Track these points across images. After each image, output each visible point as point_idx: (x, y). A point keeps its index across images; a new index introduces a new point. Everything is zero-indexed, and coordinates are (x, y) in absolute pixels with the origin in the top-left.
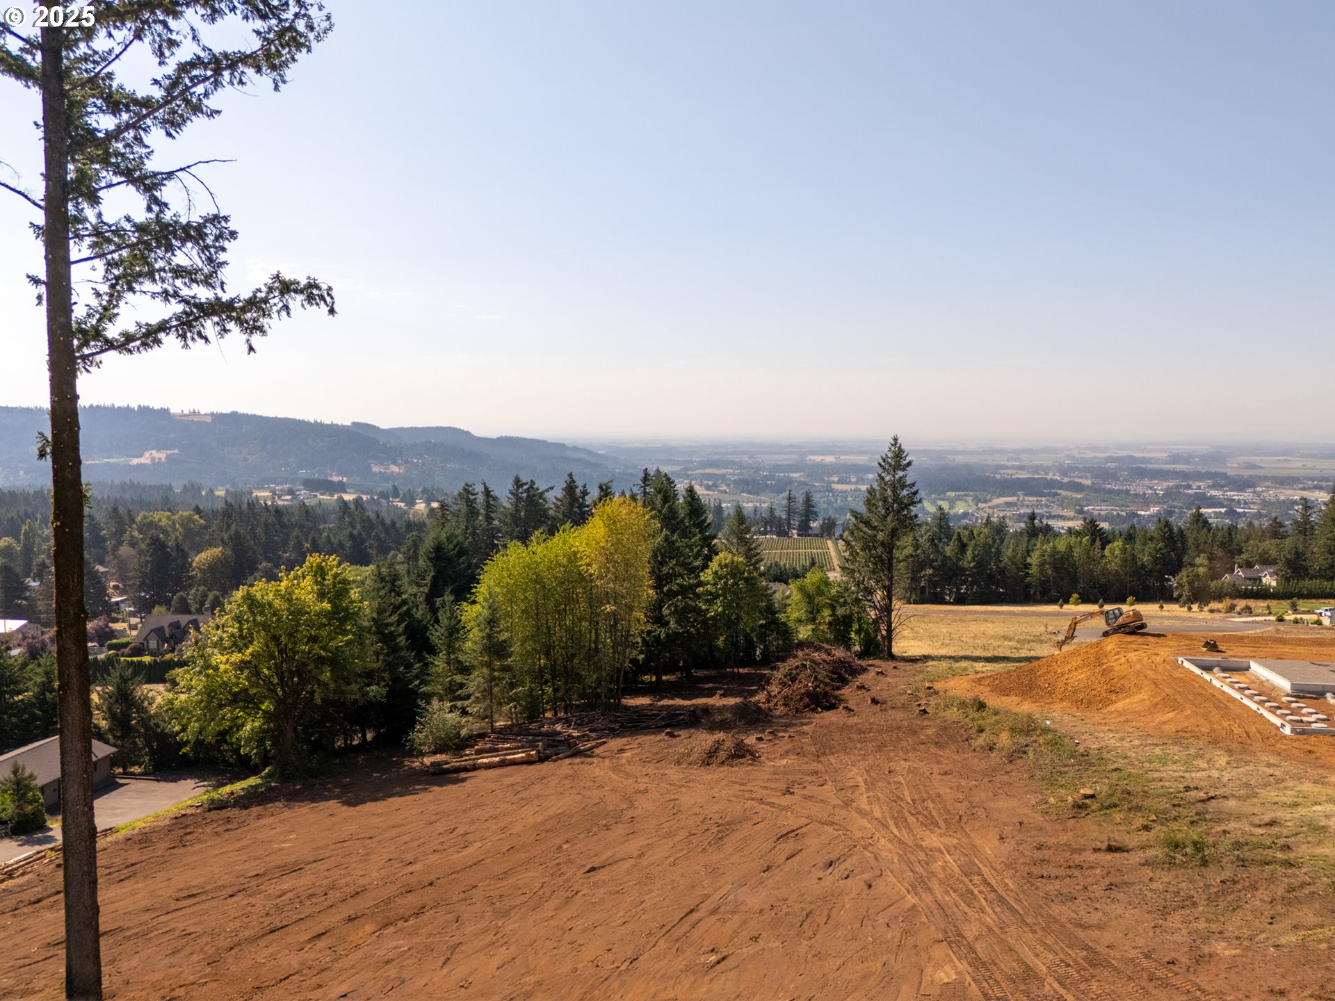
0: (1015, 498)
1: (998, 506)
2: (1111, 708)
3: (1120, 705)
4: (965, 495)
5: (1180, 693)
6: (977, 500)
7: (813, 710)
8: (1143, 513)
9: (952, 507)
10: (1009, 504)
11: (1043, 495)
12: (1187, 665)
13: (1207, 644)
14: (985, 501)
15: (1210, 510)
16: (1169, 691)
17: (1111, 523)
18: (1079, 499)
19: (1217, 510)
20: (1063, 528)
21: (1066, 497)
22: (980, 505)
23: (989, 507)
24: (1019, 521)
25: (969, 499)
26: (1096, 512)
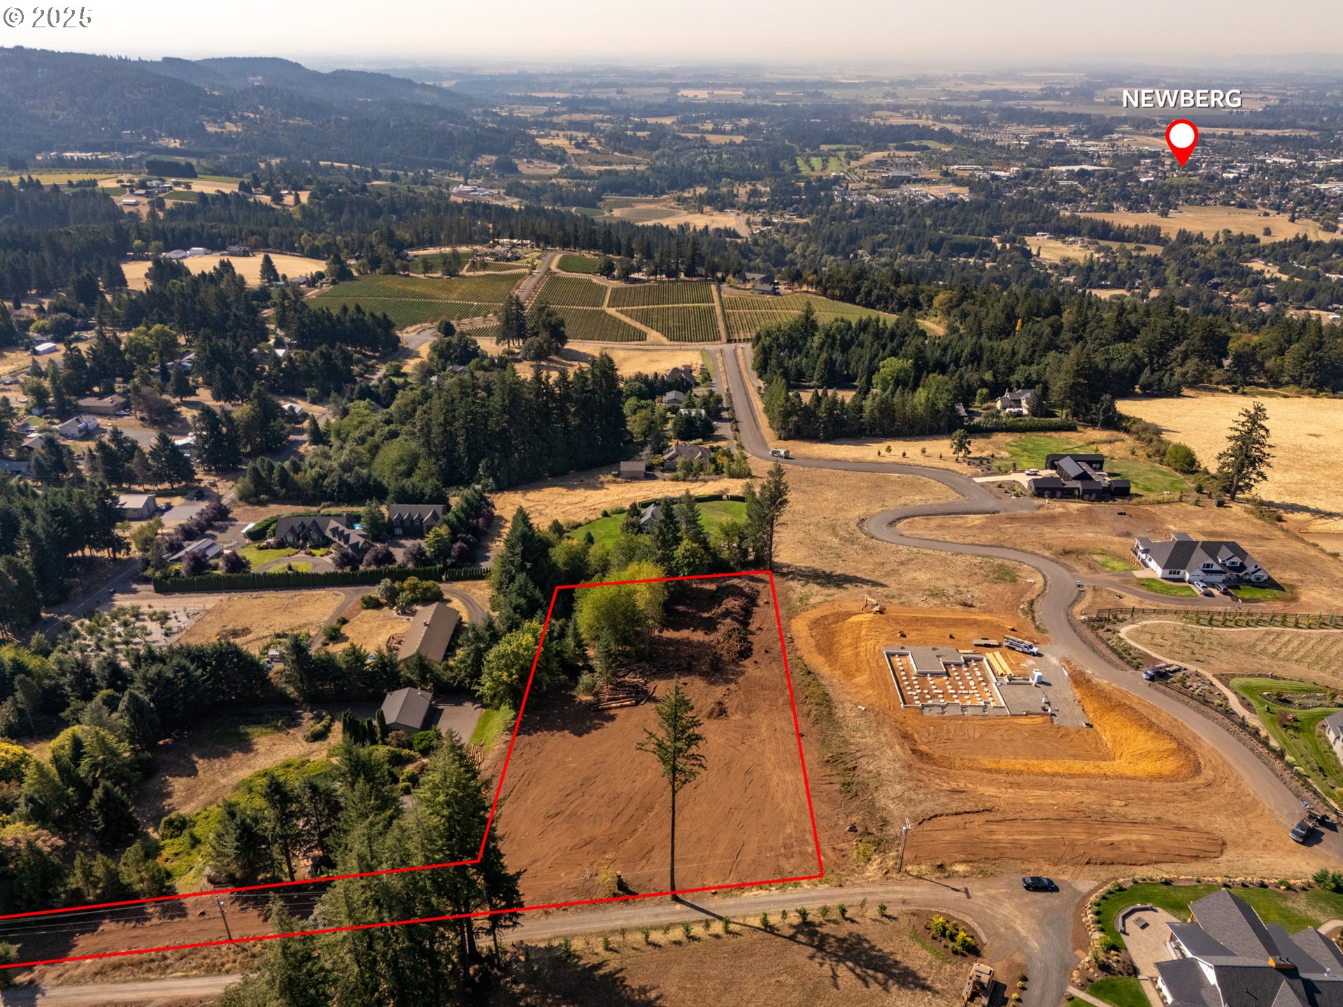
0: (886, 153)
1: (868, 165)
4: (839, 150)
5: (877, 678)
6: (851, 156)
7: (744, 658)
8: (1002, 174)
9: (824, 168)
10: (880, 163)
11: (912, 148)
12: (885, 656)
14: (857, 159)
15: (1064, 168)
16: (874, 676)
17: (971, 190)
18: (946, 154)
19: (1071, 168)
20: (926, 196)
21: (935, 151)
22: (854, 164)
23: (861, 167)
24: (887, 187)
25: (842, 154)
26: (960, 173)
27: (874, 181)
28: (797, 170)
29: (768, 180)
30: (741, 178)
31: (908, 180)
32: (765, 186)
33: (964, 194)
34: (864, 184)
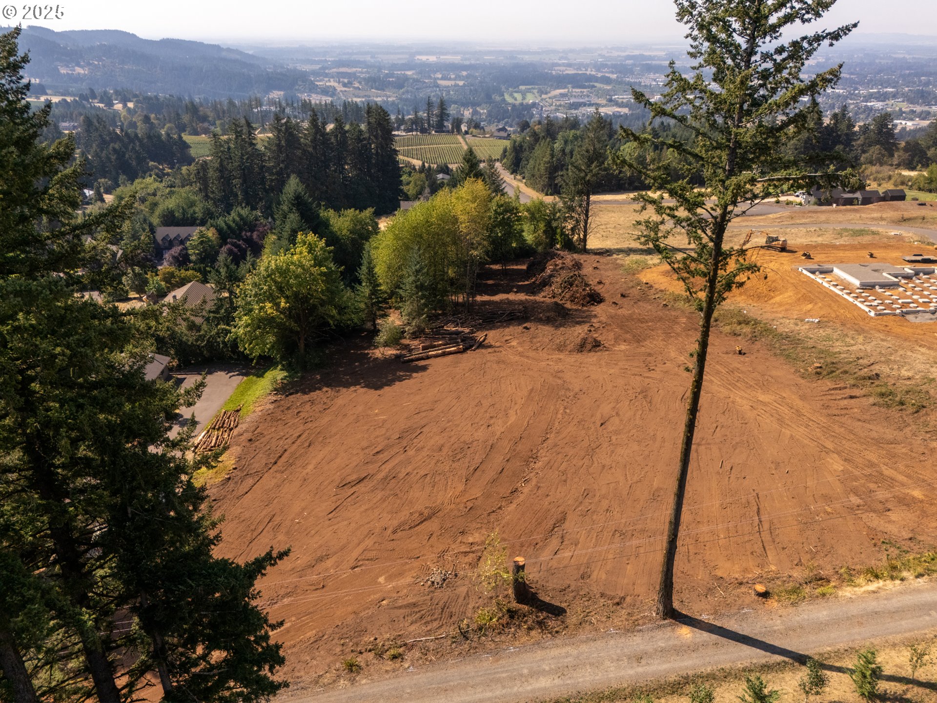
0: (566, 90)
1: (555, 97)
2: (773, 301)
3: (778, 299)
4: (532, 89)
5: (810, 292)
6: (541, 92)
7: (593, 304)
9: (524, 98)
10: (563, 95)
11: (584, 87)
12: (805, 272)
13: (805, 255)
14: (546, 93)
16: (804, 291)
17: (630, 109)
18: (608, 90)
21: (600, 89)
22: (544, 96)
23: (550, 98)
24: (570, 109)
25: (535, 91)
26: (620, 101)
27: (560, 105)
28: (504, 100)
29: (484, 105)
30: (465, 105)
31: (585, 105)
32: (483, 109)
33: (625, 110)
34: (553, 108)
